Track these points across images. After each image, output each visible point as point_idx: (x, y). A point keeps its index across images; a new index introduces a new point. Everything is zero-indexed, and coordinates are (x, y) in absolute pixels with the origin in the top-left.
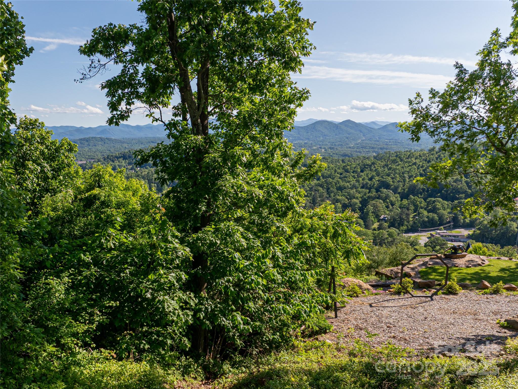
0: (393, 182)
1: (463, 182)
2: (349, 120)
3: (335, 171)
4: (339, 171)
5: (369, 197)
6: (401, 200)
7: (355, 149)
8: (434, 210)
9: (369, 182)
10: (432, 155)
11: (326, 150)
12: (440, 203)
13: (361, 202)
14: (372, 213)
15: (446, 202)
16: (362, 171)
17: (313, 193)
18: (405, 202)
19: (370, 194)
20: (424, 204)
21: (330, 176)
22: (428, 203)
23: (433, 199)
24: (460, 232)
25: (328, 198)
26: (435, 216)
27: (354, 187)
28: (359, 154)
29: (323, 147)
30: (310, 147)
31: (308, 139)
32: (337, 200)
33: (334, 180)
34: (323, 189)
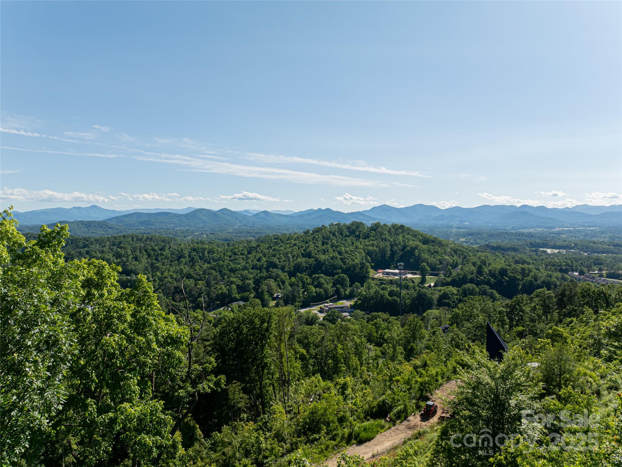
0: (279, 262)
1: (338, 259)
2: (226, 209)
3: (224, 254)
4: (228, 254)
5: (261, 277)
6: (290, 279)
7: (234, 234)
8: (319, 285)
9: (258, 263)
10: (308, 236)
11: (207, 236)
12: (323, 278)
13: (254, 283)
14: (267, 292)
15: (328, 277)
16: (249, 253)
17: (207, 277)
18: (293, 279)
19: (262, 274)
20: (309, 280)
21: (219, 260)
22: (313, 279)
23: (317, 275)
24: (343, 303)
25: (222, 280)
26: (322, 290)
27: (245, 268)
28: (238, 238)
29: (204, 233)
30: (192, 233)
31: (189, 225)
32: (232, 281)
33: (224, 263)
34: (216, 272)
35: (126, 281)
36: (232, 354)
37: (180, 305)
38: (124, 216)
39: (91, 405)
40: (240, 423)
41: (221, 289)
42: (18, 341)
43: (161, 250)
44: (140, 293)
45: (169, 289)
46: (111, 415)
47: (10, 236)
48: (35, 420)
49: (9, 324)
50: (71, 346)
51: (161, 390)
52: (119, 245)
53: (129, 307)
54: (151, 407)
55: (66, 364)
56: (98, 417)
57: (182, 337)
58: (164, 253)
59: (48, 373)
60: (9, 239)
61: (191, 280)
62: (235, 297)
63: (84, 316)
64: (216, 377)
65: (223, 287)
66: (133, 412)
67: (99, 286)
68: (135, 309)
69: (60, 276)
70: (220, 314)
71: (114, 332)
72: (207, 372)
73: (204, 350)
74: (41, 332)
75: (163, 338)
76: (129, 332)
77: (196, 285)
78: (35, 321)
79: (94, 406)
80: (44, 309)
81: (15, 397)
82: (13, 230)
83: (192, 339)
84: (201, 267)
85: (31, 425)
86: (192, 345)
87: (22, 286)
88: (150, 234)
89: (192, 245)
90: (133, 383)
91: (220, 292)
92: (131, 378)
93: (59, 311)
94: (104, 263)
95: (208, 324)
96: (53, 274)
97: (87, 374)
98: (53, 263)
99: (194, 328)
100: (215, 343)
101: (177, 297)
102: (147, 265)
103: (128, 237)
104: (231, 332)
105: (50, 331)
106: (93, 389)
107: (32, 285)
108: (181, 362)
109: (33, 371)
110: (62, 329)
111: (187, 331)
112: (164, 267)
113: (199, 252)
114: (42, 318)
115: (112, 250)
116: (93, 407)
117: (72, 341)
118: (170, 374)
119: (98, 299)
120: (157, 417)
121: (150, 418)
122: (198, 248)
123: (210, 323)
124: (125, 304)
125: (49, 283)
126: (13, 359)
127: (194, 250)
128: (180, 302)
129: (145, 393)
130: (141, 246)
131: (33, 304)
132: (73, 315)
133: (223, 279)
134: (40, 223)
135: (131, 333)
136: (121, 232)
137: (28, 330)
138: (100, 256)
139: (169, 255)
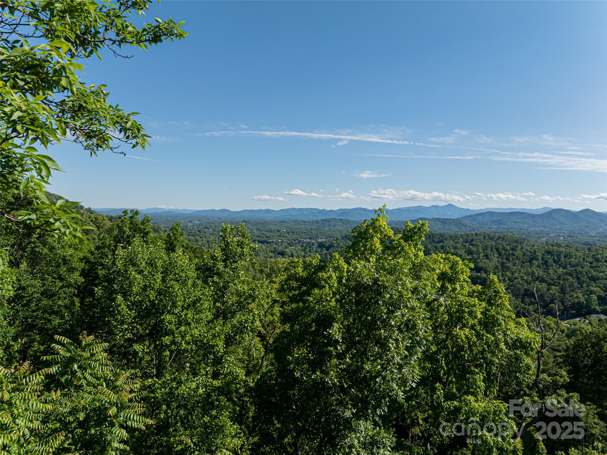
2: (588, 209)
3: (584, 259)
4: (588, 260)
7: (597, 239)
11: (564, 238)
17: (562, 282)
21: (578, 265)
25: (579, 288)
28: (603, 243)
29: (561, 235)
30: (546, 234)
31: (544, 226)
32: (591, 291)
33: (584, 269)
34: (573, 278)
35: (476, 278)
36: (587, 372)
37: (529, 309)
38: (477, 215)
39: (439, 389)
40: (593, 451)
41: (577, 297)
42: (385, 320)
43: (512, 250)
44: (490, 293)
45: (518, 291)
46: (456, 403)
47: (382, 230)
48: (393, 390)
49: (379, 304)
50: (426, 332)
51: (504, 390)
52: (471, 242)
53: (480, 305)
54: (495, 407)
55: (421, 348)
56: (444, 402)
57: (533, 343)
58: (516, 253)
59: (406, 352)
60: (381, 232)
61: (543, 284)
62: (595, 309)
63: (438, 306)
64: (568, 393)
65: (580, 296)
66: (477, 406)
67: (452, 280)
68: (485, 307)
69: (420, 268)
70: (575, 325)
71: (464, 326)
72: (557, 385)
73: (553, 360)
74: (403, 315)
75: (512, 340)
76: (478, 328)
77: (548, 290)
78: (398, 305)
79: (442, 391)
80: (406, 295)
81: (379, 367)
82: (385, 225)
83: (542, 347)
84: (555, 271)
85: (390, 394)
86: (542, 353)
87: (390, 273)
88: (502, 233)
89: (546, 247)
90: (479, 378)
91: (576, 300)
92: (477, 373)
93: (418, 299)
94: (458, 259)
95: (560, 333)
96: (414, 265)
97: (438, 361)
98: (414, 255)
99: (545, 336)
100: (567, 356)
101: (527, 300)
102: (497, 264)
103: (480, 235)
104: (587, 347)
105: (410, 315)
106: (442, 375)
107: (398, 273)
108: (529, 369)
109: (395, 348)
110: (419, 316)
111: (538, 339)
112: (514, 267)
113: (553, 255)
114: (404, 303)
115: (464, 246)
116: (440, 392)
117: (428, 328)
118: (517, 378)
119: (450, 292)
120: (500, 418)
121: (493, 418)
122: (553, 251)
123: (563, 333)
124: (477, 301)
125: (411, 273)
126: (380, 334)
127: (549, 252)
128: (529, 305)
129: (491, 392)
130: (492, 245)
131: (397, 290)
132: (428, 304)
133: (582, 287)
134: (405, 219)
135: (480, 330)
136: (474, 230)
137: (393, 312)
138: (453, 251)
139: (521, 256)
